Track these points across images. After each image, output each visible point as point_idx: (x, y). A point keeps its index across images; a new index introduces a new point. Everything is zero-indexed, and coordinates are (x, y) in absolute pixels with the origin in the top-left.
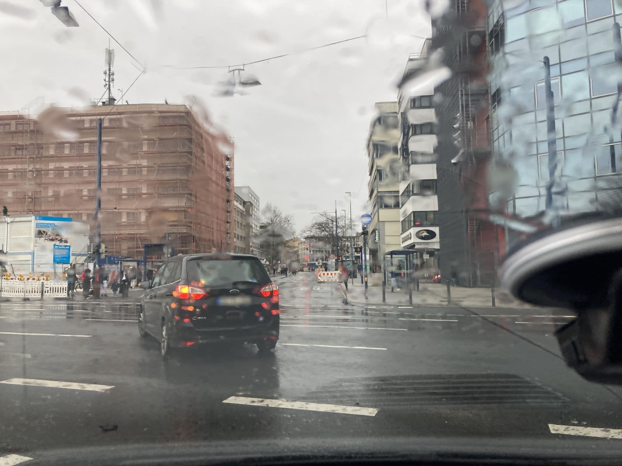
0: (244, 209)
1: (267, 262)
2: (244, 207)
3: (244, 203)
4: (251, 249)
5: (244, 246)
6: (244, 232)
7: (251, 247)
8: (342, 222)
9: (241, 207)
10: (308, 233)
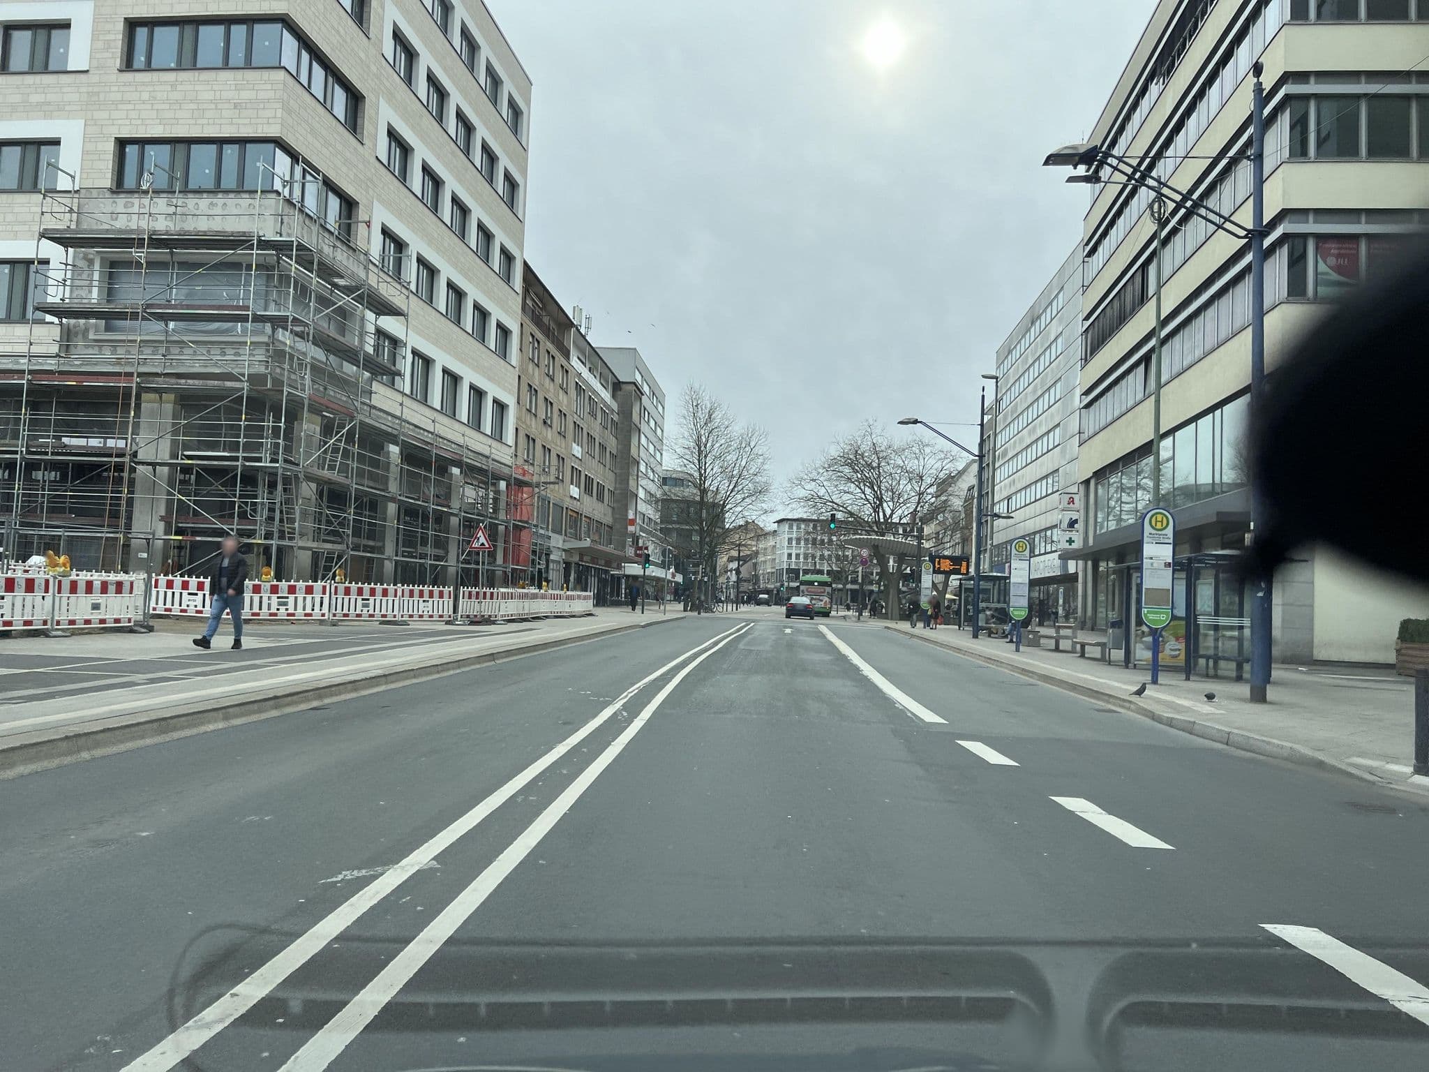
0: (615, 406)
1: (677, 574)
2: (614, 396)
3: (617, 386)
4: (631, 529)
5: (608, 520)
6: (611, 476)
7: (632, 522)
8: (916, 461)
9: (606, 395)
10: (808, 487)
